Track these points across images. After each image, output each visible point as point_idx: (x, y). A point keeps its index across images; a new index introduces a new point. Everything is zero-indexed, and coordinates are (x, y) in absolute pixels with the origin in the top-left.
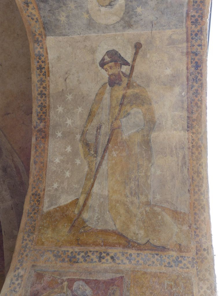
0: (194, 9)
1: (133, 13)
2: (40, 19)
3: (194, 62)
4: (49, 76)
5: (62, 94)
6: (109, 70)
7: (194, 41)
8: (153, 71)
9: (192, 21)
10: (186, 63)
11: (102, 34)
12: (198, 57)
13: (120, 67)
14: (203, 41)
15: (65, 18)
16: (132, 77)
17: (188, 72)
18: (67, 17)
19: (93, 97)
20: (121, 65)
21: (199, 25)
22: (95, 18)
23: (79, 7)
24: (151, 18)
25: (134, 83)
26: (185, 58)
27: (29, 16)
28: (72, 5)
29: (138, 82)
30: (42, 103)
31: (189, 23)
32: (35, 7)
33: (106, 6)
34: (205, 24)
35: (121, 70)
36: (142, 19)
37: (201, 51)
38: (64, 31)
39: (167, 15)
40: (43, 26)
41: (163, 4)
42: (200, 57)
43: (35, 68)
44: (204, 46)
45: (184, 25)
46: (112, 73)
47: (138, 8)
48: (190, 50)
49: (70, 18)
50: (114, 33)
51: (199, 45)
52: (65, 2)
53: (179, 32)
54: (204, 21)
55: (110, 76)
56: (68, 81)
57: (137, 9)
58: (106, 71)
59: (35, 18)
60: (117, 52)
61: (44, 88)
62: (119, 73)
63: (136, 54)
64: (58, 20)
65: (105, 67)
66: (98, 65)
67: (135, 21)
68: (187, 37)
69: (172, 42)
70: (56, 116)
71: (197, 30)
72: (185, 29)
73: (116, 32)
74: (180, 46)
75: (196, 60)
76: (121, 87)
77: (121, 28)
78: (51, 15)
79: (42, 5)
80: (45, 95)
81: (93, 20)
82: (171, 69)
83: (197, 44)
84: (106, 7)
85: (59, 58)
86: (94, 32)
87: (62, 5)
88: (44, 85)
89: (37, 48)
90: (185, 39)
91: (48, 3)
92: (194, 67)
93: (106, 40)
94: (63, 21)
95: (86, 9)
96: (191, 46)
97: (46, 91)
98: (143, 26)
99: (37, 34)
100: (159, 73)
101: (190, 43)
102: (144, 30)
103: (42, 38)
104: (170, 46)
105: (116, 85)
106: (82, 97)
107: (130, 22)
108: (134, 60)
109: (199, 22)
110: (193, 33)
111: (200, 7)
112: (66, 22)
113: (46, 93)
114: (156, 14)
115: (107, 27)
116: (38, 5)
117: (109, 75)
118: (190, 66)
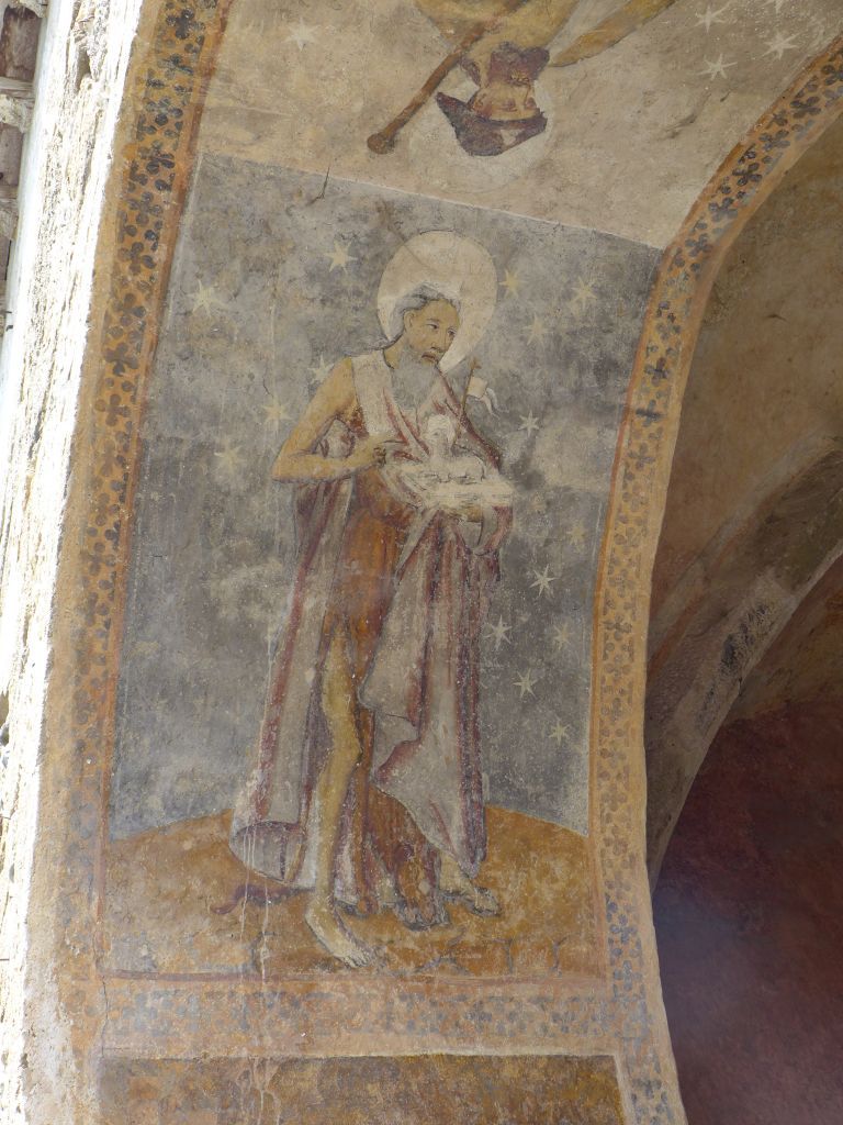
0: (158, 210)
1: (362, 252)
2: (649, 312)
3: (191, 40)
4: (739, 146)
5: (737, 84)
6: (519, 102)
7: (176, 102)
8: (361, 53)
9: (171, 171)
10: (224, 45)
11: (487, 208)
12: (172, 52)
13: (478, 98)
14: (142, 94)
15: (576, 295)
16: (450, 56)
17: (226, 11)
18: (568, 295)
19: (631, 42)
20: (469, 106)
21: (148, 151)
22: (489, 267)
23: (519, 320)
24: (307, 219)
25: (449, 36)
26: (224, 59)
27: (677, 330)
28: (538, 331)
29: (436, 33)
30: (829, 82)
31: (180, 165)
32: (643, 352)
33: (437, 300)
34: (126, 146)
35: (478, 88)
36: (340, 220)
37: (153, 68)
38: (603, 252)
39: (253, 214)
40: (653, 287)
41: (258, 258)
42: (163, 49)
43: (763, 183)
44: (138, 80)
45: (200, 162)
46: (516, 88)
47: (343, 265)
48: (198, 81)
49: (562, 289)
50: (445, 200)
51: (157, 85)
52: (553, 347)
53: (224, 143)
54: (125, 159)
55: (528, 83)
56: (686, 113)
57: (347, 264)
58: (532, 102)
59: (663, 320)
60: (463, 145)
61: (781, 121)
62: (490, 80)
63: (399, 123)
64: (601, 293)
65: (529, 114)
66: (549, 128)
67: (365, 220)
68: (199, 123)
69: (257, 121)
70: (815, 30)
71: (158, 134)
72: (200, 147)
73: (440, 203)
74: (231, 103)
75: (180, 45)
76: (507, 36)
77: (417, 210)
78: (612, 317)
79: (620, 355)
80: (795, 103)
81: (495, 261)
82: (288, 39)
83: (165, 92)
84: (439, 294)
85: (669, 181)
86: (509, 221)
87: (566, 339)
88: (776, 128)
89: (714, 231)
90: (205, 117)
91: (601, 354)
92: (195, 24)
93: (481, 188)
94: (586, 284)
95: (502, 306)
96: (191, 90)
97: (784, 112)
98: (344, 198)
99: (687, 268)
100: (339, 41)
101: (191, 100)
102: (343, 182)
103: (680, 251)
104: (267, 111)
105: (523, 50)
106: (671, 54)
107: (382, 223)
108: (416, 107)
109: (144, 158)
110: (174, 128)
111: (136, 213)
112: (579, 278)
113: (787, 106)
114: (289, 229)
115: (460, 229)
116: (634, 356)
117: (530, 87)
118: (210, 32)
